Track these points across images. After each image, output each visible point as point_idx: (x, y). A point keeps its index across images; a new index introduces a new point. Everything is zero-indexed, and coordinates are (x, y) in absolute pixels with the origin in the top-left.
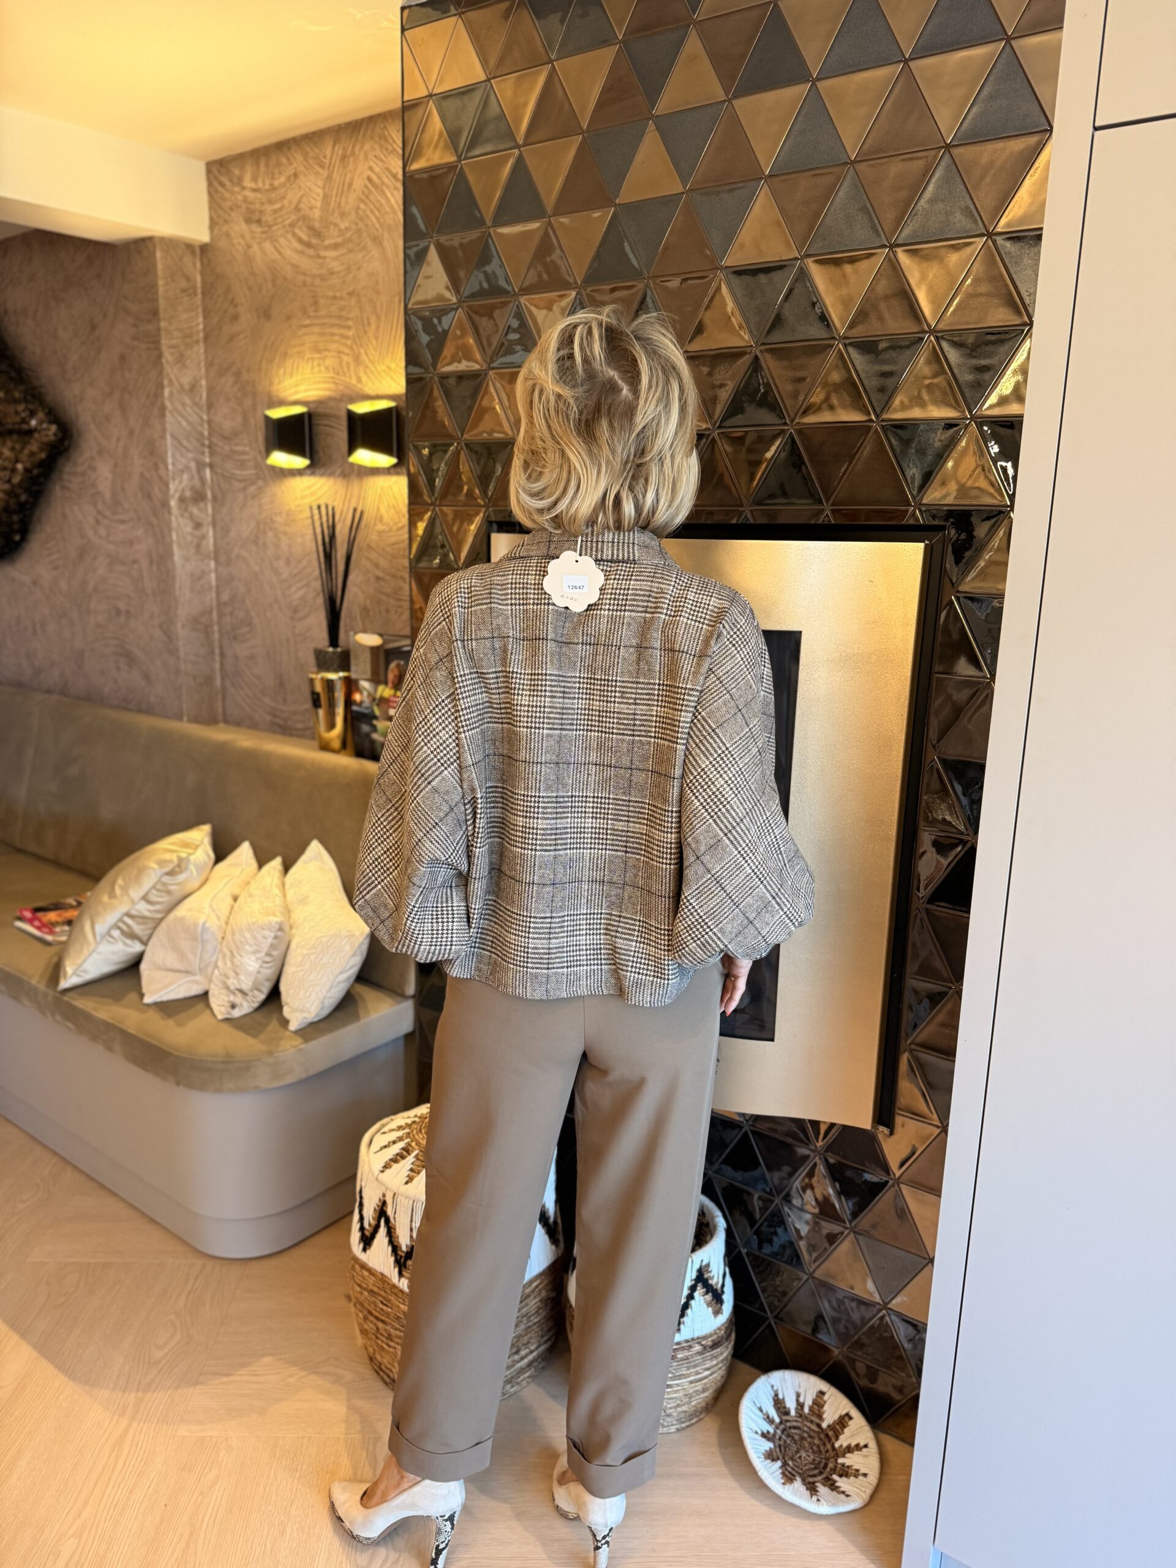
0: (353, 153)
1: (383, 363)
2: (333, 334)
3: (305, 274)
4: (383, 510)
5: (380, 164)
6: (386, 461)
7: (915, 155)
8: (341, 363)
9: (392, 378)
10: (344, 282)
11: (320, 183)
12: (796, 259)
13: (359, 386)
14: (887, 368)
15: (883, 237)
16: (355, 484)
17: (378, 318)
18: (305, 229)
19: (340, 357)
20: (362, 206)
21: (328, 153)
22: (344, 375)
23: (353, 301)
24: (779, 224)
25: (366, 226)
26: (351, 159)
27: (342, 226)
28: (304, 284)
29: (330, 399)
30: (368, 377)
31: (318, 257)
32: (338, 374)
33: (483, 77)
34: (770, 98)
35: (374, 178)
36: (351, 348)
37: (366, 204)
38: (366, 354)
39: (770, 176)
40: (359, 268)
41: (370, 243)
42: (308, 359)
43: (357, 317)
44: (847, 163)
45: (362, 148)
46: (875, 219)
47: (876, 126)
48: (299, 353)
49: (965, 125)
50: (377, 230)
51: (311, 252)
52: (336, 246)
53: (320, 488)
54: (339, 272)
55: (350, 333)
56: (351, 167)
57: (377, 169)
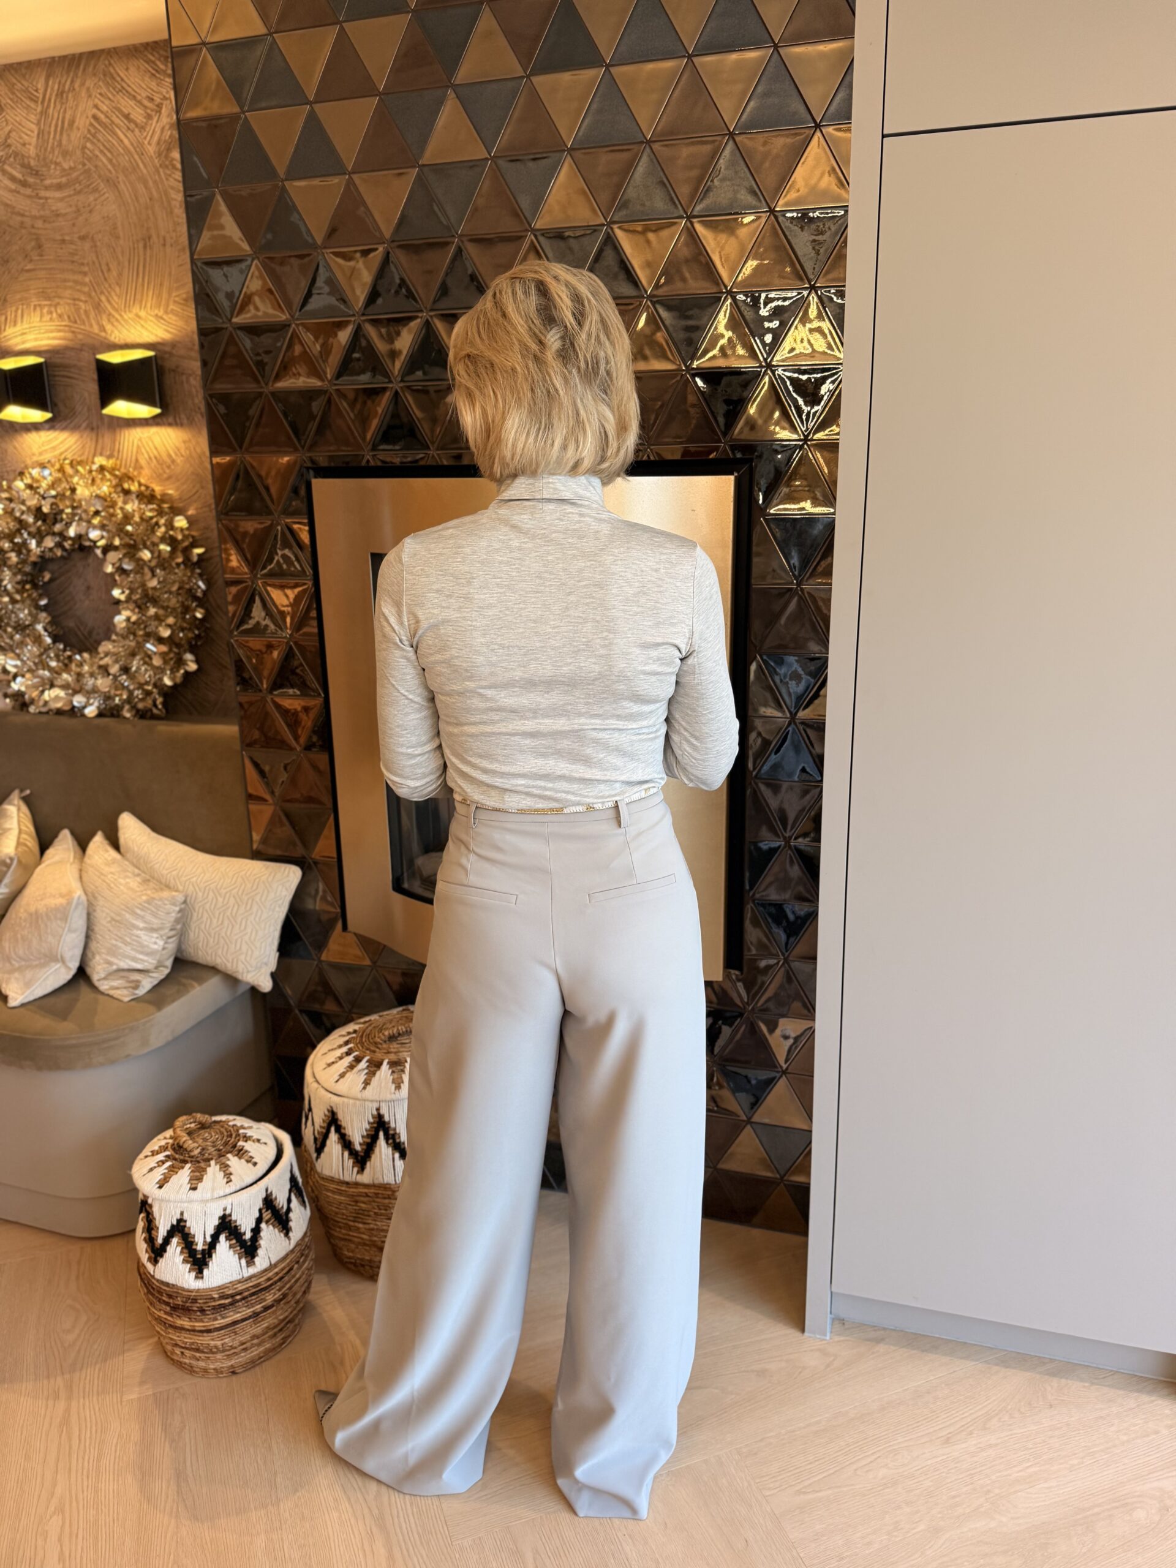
0: (74, 89)
1: (130, 311)
2: (65, 281)
3: (23, 215)
4: (143, 462)
5: (107, 102)
6: (144, 411)
7: (704, 139)
8: (78, 310)
9: (142, 326)
10: (74, 225)
11: (33, 118)
12: (604, 225)
13: (103, 334)
14: (691, 323)
15: (680, 208)
16: (107, 439)
17: (119, 264)
18: (18, 166)
19: (75, 305)
20: (89, 145)
21: (41, 85)
22: (84, 323)
23: (87, 245)
24: (584, 193)
25: (96, 167)
26: (70, 95)
27: (66, 166)
28: (22, 223)
29: (66, 348)
30: (113, 325)
31: (37, 196)
32: (75, 322)
33: (261, 29)
34: (566, 77)
35: (102, 117)
36: (90, 296)
37: (93, 143)
38: (109, 301)
39: (572, 149)
40: (90, 212)
41: (102, 185)
42: (35, 309)
43: (94, 263)
44: (642, 142)
45: (83, 84)
46: (672, 192)
47: (667, 111)
48: (21, 300)
49: (744, 116)
50: (110, 171)
51: (28, 191)
52: (59, 187)
53: (62, 442)
54: (66, 214)
55: (87, 280)
56: (71, 102)
57: (105, 108)
